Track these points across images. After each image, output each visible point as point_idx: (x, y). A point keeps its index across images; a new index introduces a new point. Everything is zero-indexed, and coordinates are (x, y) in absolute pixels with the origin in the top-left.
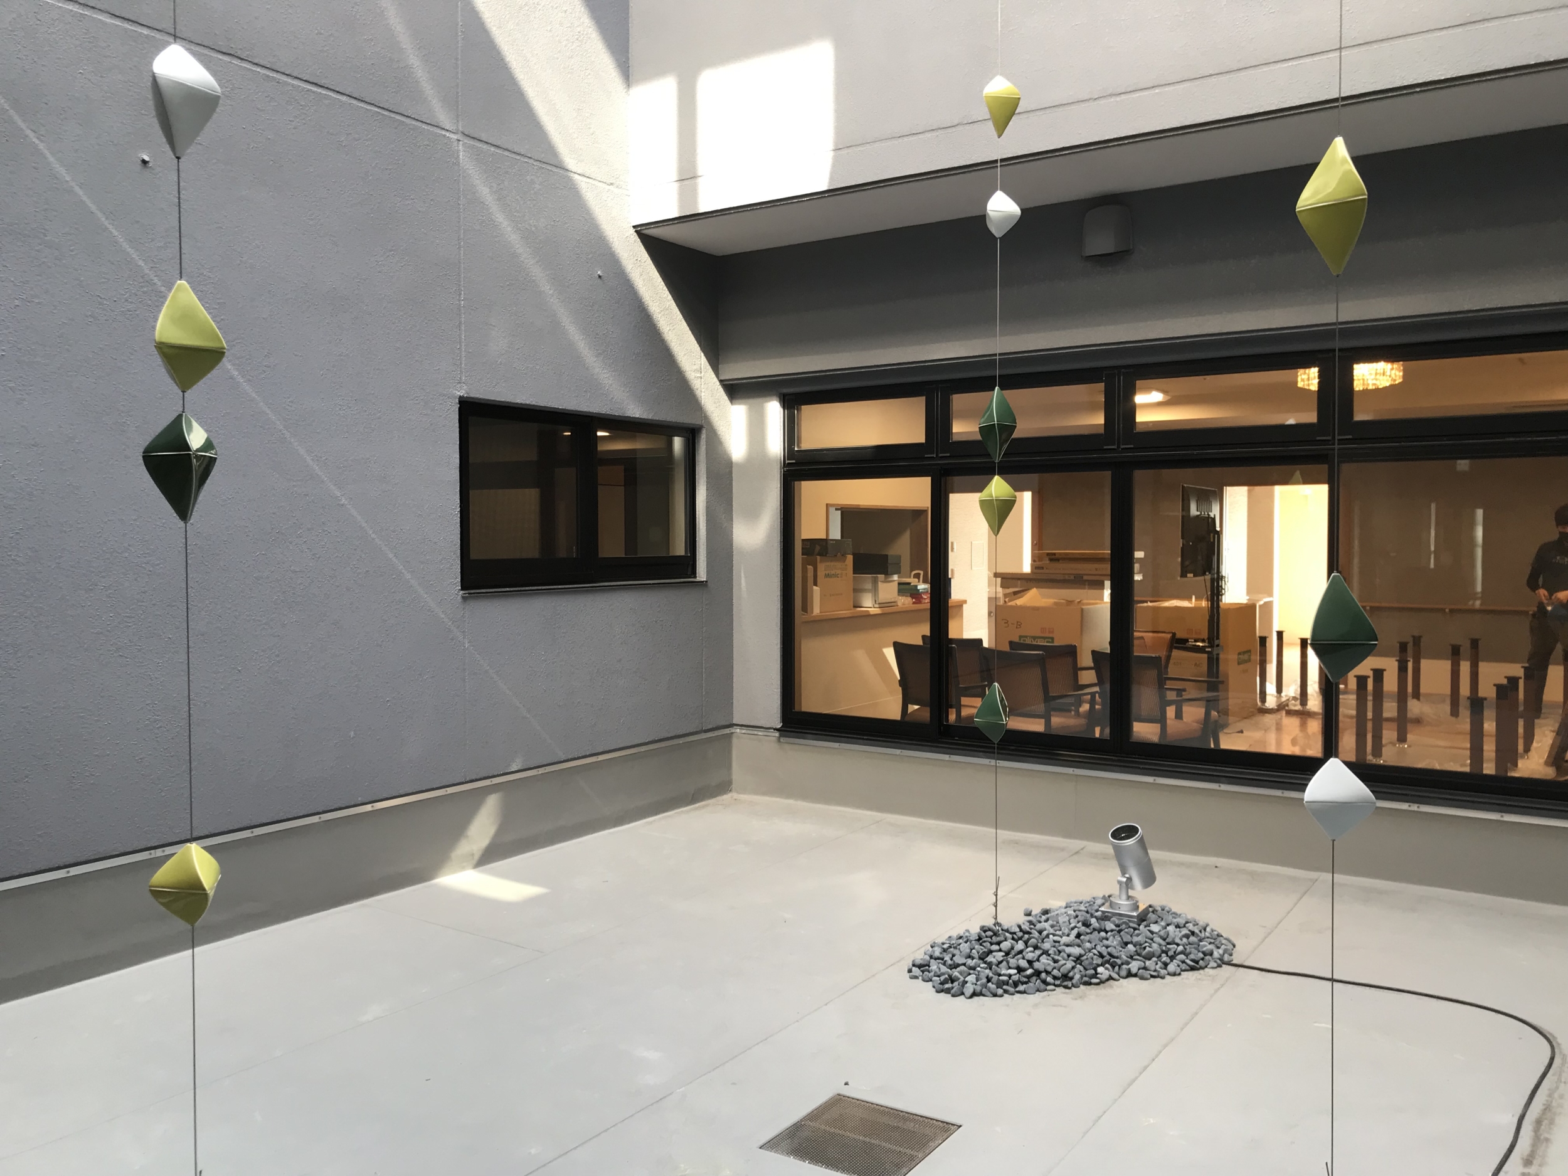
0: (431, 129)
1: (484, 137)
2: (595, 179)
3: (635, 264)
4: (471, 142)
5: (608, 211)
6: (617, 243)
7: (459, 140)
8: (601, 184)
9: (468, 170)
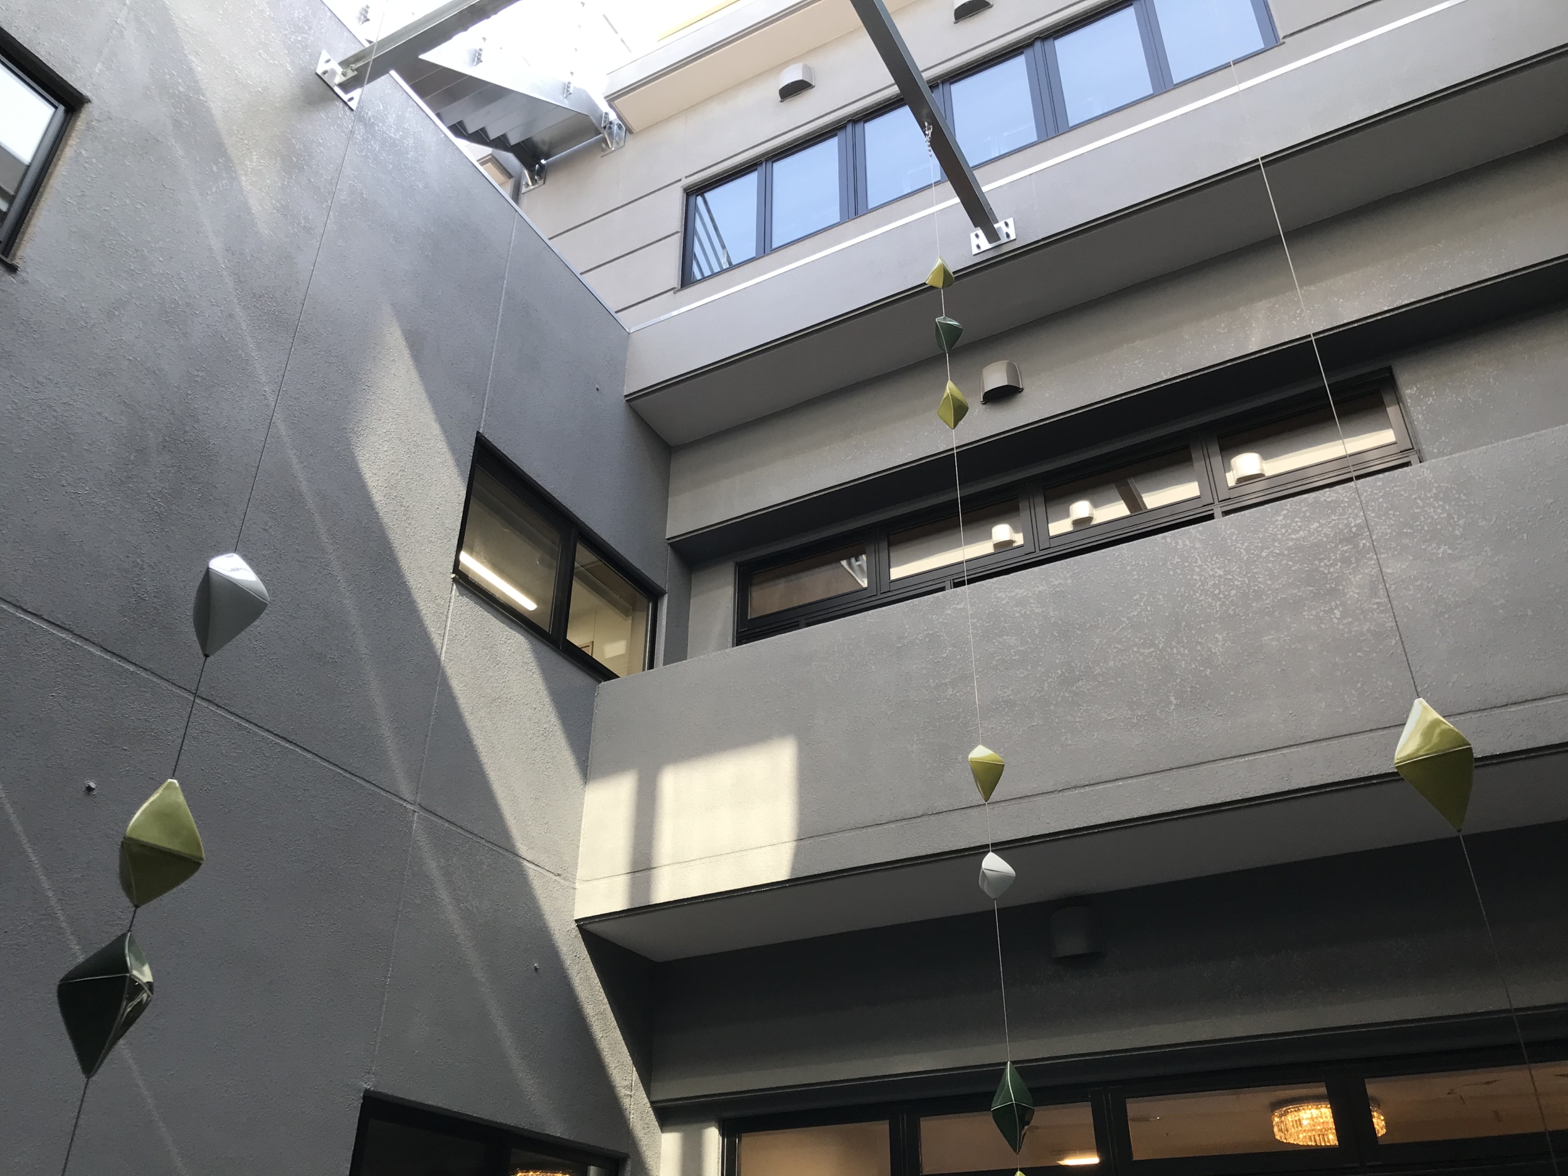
0: (389, 796)
1: (440, 811)
2: (543, 868)
3: (573, 960)
4: (427, 815)
5: (553, 902)
6: (557, 936)
7: (415, 812)
8: (548, 874)
9: (418, 842)
